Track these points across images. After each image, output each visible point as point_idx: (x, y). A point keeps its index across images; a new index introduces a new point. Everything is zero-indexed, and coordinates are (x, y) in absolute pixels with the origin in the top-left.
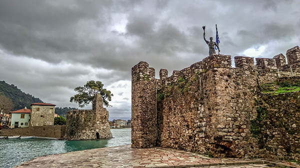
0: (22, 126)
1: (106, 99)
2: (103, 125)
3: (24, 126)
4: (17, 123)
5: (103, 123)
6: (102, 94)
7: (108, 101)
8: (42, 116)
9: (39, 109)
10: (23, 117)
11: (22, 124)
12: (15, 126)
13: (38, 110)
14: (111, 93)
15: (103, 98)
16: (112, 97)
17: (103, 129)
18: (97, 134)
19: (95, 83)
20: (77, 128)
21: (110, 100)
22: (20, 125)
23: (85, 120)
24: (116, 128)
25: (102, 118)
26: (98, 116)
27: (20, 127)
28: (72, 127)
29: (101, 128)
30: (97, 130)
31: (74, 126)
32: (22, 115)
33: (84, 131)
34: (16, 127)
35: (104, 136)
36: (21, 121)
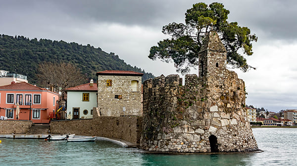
0: (86, 117)
1: (241, 51)
2: (228, 116)
3: (89, 116)
4: (76, 110)
5: (227, 111)
6: (229, 37)
7: (245, 56)
8: (117, 97)
9: (111, 81)
10: (86, 98)
11: (86, 112)
12: (74, 115)
13: (110, 83)
14: (252, 34)
15: (233, 48)
16: (252, 42)
17: (229, 127)
18: (213, 139)
19: (209, 8)
20: (160, 120)
21: (249, 53)
22: (82, 115)
23: (180, 103)
24: (286, 126)
25: (224, 97)
26: (214, 92)
27: (83, 119)
28: (152, 118)
29: (224, 123)
30: (212, 130)
31: (156, 115)
32: (84, 95)
33: (177, 130)
34: (76, 117)
35: (231, 146)
36: (83, 106)
